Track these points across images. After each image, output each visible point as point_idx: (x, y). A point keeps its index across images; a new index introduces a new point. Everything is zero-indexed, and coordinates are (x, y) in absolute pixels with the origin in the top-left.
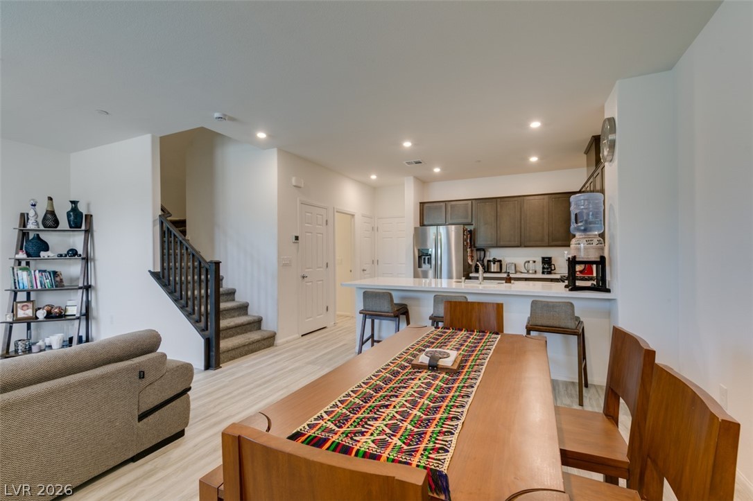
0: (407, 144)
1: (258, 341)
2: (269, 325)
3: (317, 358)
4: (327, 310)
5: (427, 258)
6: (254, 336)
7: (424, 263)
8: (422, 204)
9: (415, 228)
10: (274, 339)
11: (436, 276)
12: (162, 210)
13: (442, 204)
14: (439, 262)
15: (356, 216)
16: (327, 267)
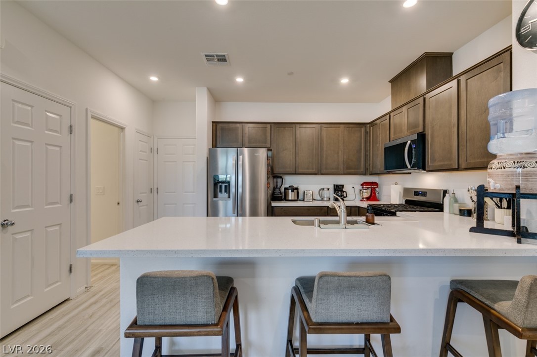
4: (71, 271)
5: (223, 186)
7: (221, 191)
8: (215, 124)
11: (236, 206)
13: (238, 125)
14: (240, 190)
15: (127, 130)
16: (71, 201)
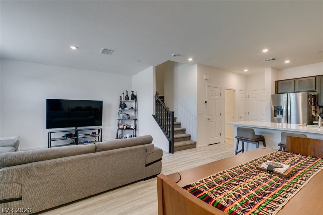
0: (265, 51)
1: (189, 145)
2: (194, 139)
3: (214, 156)
4: (220, 135)
5: (280, 111)
6: (188, 142)
7: (278, 114)
8: (277, 82)
9: (272, 95)
10: (196, 145)
11: (286, 121)
12: (156, 93)
13: (291, 80)
14: (289, 114)
15: (236, 91)
16: (220, 115)
